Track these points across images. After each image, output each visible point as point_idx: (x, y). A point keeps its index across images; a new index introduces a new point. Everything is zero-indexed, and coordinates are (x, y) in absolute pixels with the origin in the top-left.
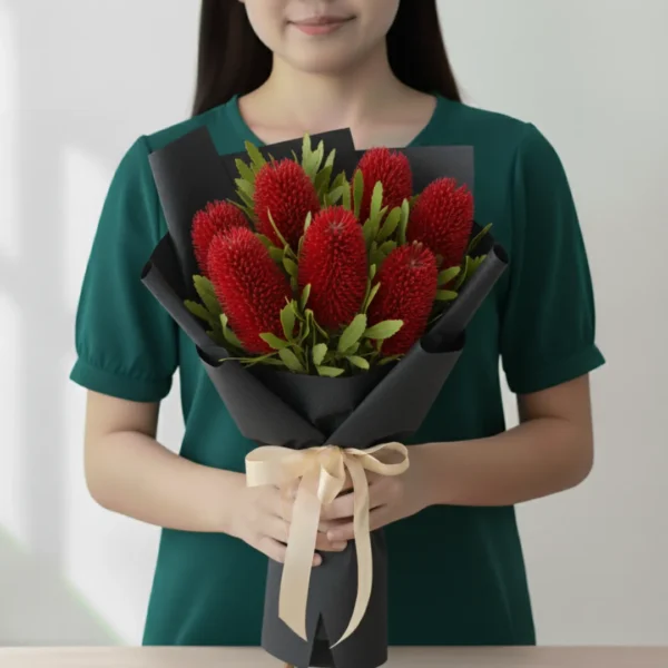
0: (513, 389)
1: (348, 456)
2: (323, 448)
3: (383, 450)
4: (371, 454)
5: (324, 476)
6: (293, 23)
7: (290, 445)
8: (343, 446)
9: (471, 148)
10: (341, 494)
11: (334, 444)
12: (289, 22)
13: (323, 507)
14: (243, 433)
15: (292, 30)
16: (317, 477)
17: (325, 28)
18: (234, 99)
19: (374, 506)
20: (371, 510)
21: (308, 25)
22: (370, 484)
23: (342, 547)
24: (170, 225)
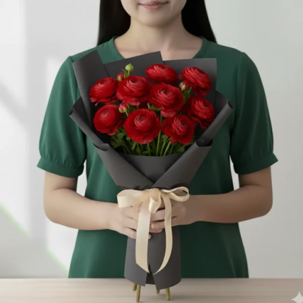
0: (236, 171)
1: (162, 192)
2: (151, 190)
3: (177, 190)
4: (173, 192)
5: (152, 201)
6: (142, 5)
7: (137, 188)
8: (160, 189)
9: (215, 59)
10: (159, 209)
11: (156, 188)
12: (140, 4)
13: (152, 214)
14: (116, 183)
15: (141, 7)
16: (149, 202)
17: (155, 7)
18: (112, 39)
19: (174, 216)
20: (172, 218)
21: (148, 5)
22: (172, 206)
23: (160, 231)
24: (82, 94)
